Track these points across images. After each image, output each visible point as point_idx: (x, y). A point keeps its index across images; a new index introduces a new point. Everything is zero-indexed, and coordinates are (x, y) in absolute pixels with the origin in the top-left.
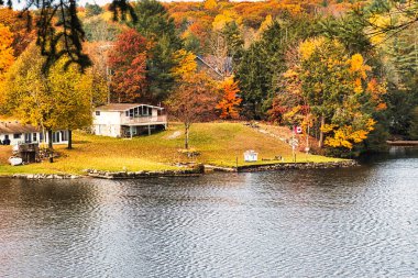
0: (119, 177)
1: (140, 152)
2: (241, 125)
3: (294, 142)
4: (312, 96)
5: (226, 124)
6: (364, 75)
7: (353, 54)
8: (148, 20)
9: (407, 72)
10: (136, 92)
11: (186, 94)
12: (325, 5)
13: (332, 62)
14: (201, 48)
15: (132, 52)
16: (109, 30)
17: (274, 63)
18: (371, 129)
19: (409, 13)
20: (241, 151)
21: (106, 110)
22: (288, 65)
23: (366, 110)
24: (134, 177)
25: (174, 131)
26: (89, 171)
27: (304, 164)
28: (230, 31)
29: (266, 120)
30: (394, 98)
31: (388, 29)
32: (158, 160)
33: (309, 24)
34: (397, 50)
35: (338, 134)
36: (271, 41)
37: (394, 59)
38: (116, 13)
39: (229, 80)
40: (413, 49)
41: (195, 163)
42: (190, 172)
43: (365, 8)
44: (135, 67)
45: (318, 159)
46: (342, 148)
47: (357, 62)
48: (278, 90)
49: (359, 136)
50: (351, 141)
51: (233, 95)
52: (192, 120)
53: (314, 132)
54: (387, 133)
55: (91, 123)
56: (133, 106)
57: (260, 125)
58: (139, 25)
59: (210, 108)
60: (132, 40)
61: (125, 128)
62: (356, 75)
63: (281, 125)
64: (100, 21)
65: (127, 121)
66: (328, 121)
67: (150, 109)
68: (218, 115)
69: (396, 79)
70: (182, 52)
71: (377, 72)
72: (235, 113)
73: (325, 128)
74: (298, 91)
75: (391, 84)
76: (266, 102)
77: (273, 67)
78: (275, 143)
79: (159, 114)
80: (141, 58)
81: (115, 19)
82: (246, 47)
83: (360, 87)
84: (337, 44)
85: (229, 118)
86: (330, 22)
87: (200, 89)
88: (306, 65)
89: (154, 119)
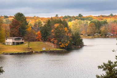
2: (42, 42)
4: (57, 36)
6: (67, 32)
7: (65, 27)
10: (17, 34)
15: (16, 25)
17: (49, 29)
18: (69, 43)
20: (42, 48)
22: (52, 29)
24: (16, 54)
25: (25, 44)
27: (55, 50)
29: (47, 41)
32: (22, 50)
35: (62, 44)
36: (48, 24)
39: (39, 32)
41: (30, 51)
42: (30, 53)
44: (17, 28)
45: (58, 49)
46: (63, 47)
47: (66, 29)
48: (50, 35)
49: (67, 45)
50: (65, 46)
51: (40, 36)
53: (57, 44)
56: (16, 38)
60: (16, 22)
61: (13, 43)
63: (50, 42)
65: (14, 41)
66: (60, 41)
68: (36, 40)
73: (60, 43)
76: (47, 37)
78: (49, 46)
79: (22, 39)
80: (18, 26)
83: (67, 34)
85: (39, 41)
88: (56, 29)
89: (21, 41)
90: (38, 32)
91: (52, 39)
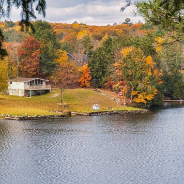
0: (22, 119)
1: (35, 105)
2: (91, 90)
3: (118, 100)
4: (127, 77)
5: (83, 90)
6: (153, 67)
7: (147, 56)
8: (41, 32)
9: (172, 66)
10: (34, 71)
11: (62, 73)
12: (134, 31)
13: (137, 60)
14: (70, 49)
15: (31, 49)
16: (19, 36)
17: (109, 59)
18: (156, 93)
19: (173, 37)
20: (91, 104)
21: (16, 81)
22: (116, 60)
23: (153, 84)
24: (32, 119)
25: (55, 93)
26: (5, 116)
27: (123, 111)
28: (86, 41)
29: (104, 88)
30: (166, 79)
31: (163, 44)
32: (45, 109)
33: (126, 40)
34: (167, 55)
35: (140, 96)
36: (107, 47)
37: (166, 59)
38: (23, 27)
39: (85, 67)
40: (175, 55)
41: (66, 111)
42: (64, 116)
43: (153, 34)
44: (33, 58)
45: (130, 109)
46: (142, 103)
47: (149, 60)
48: (110, 73)
49: (150, 97)
50: (146, 100)
51: (87, 75)
52: (65, 87)
53: (128, 95)
54: (163, 96)
55: (7, 88)
56: (32, 79)
57: (101, 91)
58: (36, 35)
59: (75, 81)
60: (32, 42)
61: (27, 91)
62: (149, 67)
63: (112, 91)
64: (13, 31)
65: (28, 87)
66: (135, 90)
67: (42, 81)
68: (79, 85)
69: (167, 69)
70: (60, 50)
71: (158, 66)
72: (88, 84)
73: (133, 93)
74: (120, 74)
75: (165, 72)
76: (104, 79)
77: (108, 61)
78: (108, 100)
79: (47, 83)
80: (37, 52)
81: (22, 30)
82: (94, 49)
83: (150, 73)
84: (140, 50)
85: (85, 87)
86: (137, 39)
87: (69, 71)
88: (125, 60)
89: (44, 87)
90: (81, 66)
91: (116, 82)
